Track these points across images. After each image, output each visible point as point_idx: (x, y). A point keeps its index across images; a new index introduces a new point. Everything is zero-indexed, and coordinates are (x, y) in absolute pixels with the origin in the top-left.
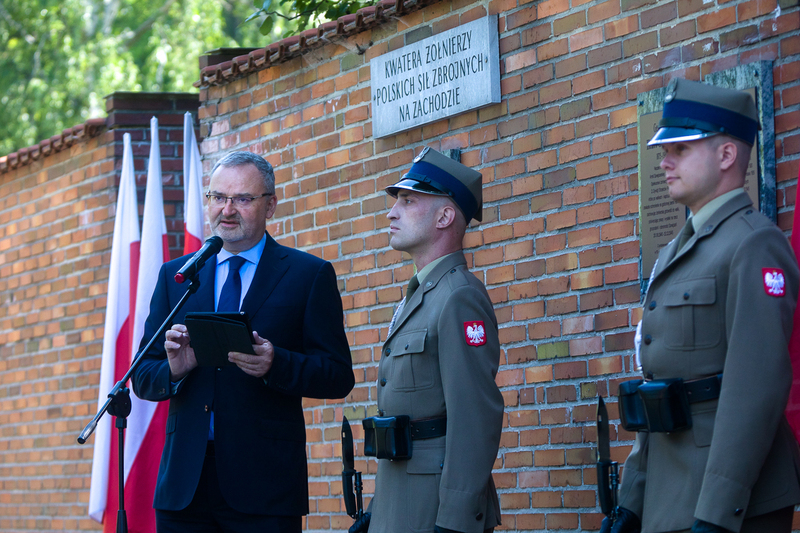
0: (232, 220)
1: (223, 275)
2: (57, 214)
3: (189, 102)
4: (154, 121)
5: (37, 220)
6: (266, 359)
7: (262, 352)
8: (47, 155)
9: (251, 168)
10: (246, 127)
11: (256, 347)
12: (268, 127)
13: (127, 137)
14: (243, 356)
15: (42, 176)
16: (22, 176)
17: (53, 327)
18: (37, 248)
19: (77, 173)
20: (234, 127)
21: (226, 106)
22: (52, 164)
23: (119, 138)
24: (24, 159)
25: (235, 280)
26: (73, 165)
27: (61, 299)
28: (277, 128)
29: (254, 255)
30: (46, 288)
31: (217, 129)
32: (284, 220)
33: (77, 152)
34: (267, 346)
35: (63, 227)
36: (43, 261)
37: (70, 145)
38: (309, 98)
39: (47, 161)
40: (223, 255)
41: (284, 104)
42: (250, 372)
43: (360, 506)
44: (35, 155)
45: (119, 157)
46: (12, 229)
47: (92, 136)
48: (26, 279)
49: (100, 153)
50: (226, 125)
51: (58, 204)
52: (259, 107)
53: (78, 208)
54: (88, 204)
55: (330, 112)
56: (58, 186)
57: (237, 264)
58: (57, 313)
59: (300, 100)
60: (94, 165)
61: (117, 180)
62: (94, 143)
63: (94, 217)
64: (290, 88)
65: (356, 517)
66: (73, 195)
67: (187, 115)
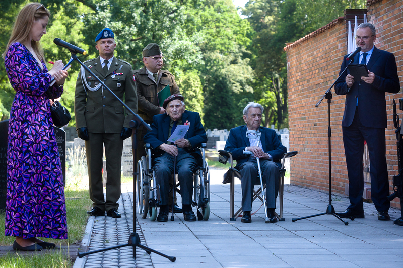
0: (362, 43)
1: (361, 58)
2: (332, 45)
3: (365, 11)
4: (356, 16)
5: (327, 47)
6: (372, 78)
7: (371, 76)
8: (329, 28)
9: (368, 28)
10: (379, 17)
11: (369, 75)
12: (385, 17)
13: (349, 22)
14: (365, 78)
15: (328, 34)
16: (323, 35)
17: (332, 78)
18: (327, 55)
19: (337, 33)
20: (376, 17)
21: (374, 11)
22: (330, 31)
23: (347, 22)
24: (323, 29)
25: (365, 59)
26: (336, 31)
27: (334, 70)
28: (387, 17)
29: (370, 53)
30: (330, 67)
31: (372, 18)
32: (389, 44)
33: (337, 27)
34: (372, 74)
35: (334, 49)
36: (329, 59)
37: (335, 25)
38: (395, 8)
39: (329, 30)
40: (361, 53)
41: (389, 10)
42: (368, 82)
43: (399, 125)
44: (326, 28)
45: (347, 28)
46: (321, 51)
47: (341, 22)
48: (325, 65)
49: (343, 26)
50: (374, 17)
51: (332, 42)
52: (382, 11)
53: (337, 43)
54: (340, 42)
55: (400, 11)
56: (332, 37)
57: (365, 55)
58: (333, 74)
59: (393, 9)
60: (341, 31)
61: (347, 34)
62: (341, 24)
63: (341, 45)
64: (390, 5)
65: (397, 128)
66: (336, 40)
67: (365, 14)
